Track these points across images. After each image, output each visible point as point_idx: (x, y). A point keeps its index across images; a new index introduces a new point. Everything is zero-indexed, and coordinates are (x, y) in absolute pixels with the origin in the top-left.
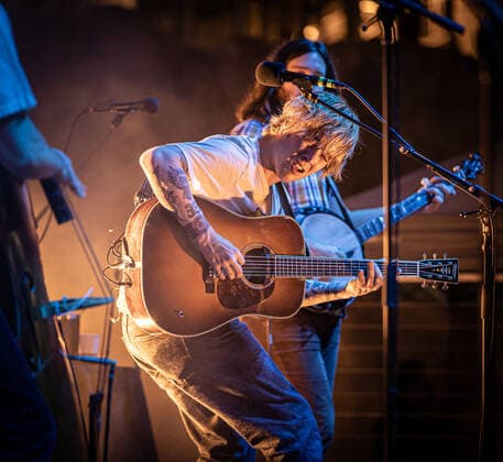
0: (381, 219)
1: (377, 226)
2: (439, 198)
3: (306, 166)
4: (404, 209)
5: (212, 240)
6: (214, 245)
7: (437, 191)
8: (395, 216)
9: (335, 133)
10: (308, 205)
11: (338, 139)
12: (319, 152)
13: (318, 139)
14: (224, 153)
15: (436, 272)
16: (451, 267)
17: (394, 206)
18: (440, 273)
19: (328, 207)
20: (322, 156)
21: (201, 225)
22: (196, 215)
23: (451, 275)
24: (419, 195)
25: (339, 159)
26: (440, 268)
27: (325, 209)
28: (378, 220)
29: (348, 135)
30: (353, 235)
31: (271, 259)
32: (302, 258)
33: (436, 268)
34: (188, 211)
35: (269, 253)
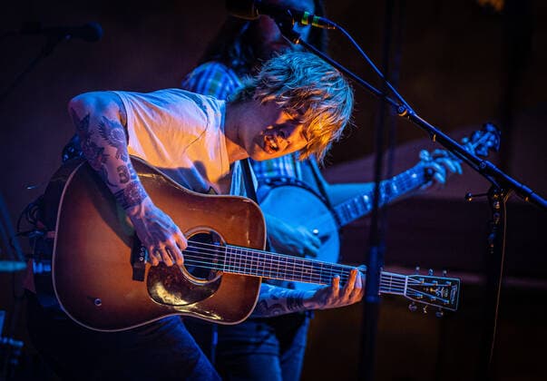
0: (366, 198)
1: (359, 206)
2: (440, 177)
3: (282, 143)
4: (395, 188)
5: (147, 214)
6: (148, 220)
7: (438, 167)
8: (383, 196)
9: (324, 107)
10: (275, 174)
11: (326, 115)
12: (300, 128)
13: (301, 113)
14: (177, 111)
15: (429, 292)
16: (450, 288)
17: (383, 184)
18: (434, 294)
19: (300, 178)
20: (304, 133)
21: (135, 193)
22: (131, 181)
23: (448, 298)
24: (415, 172)
25: (325, 140)
26: (435, 288)
27: (297, 181)
28: (362, 199)
29: (339, 111)
30: (328, 215)
31: (221, 249)
32: (259, 253)
33: (430, 287)
34: (120, 175)
35: (219, 241)
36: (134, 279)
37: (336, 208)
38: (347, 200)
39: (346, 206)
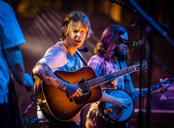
21: (63, 84)
37: (132, 96)
38: (136, 93)
39: (136, 95)
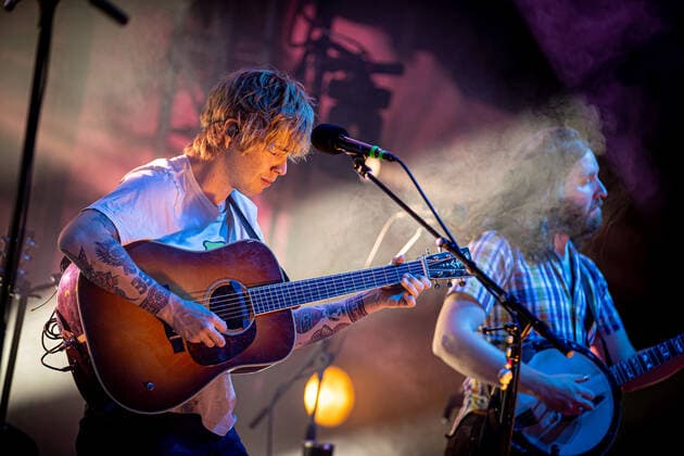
15: (446, 267)
21: (159, 297)
22: (149, 288)
26: (449, 261)
31: (244, 295)
32: (281, 285)
33: (444, 262)
34: (137, 287)
35: (239, 287)
36: (176, 352)
